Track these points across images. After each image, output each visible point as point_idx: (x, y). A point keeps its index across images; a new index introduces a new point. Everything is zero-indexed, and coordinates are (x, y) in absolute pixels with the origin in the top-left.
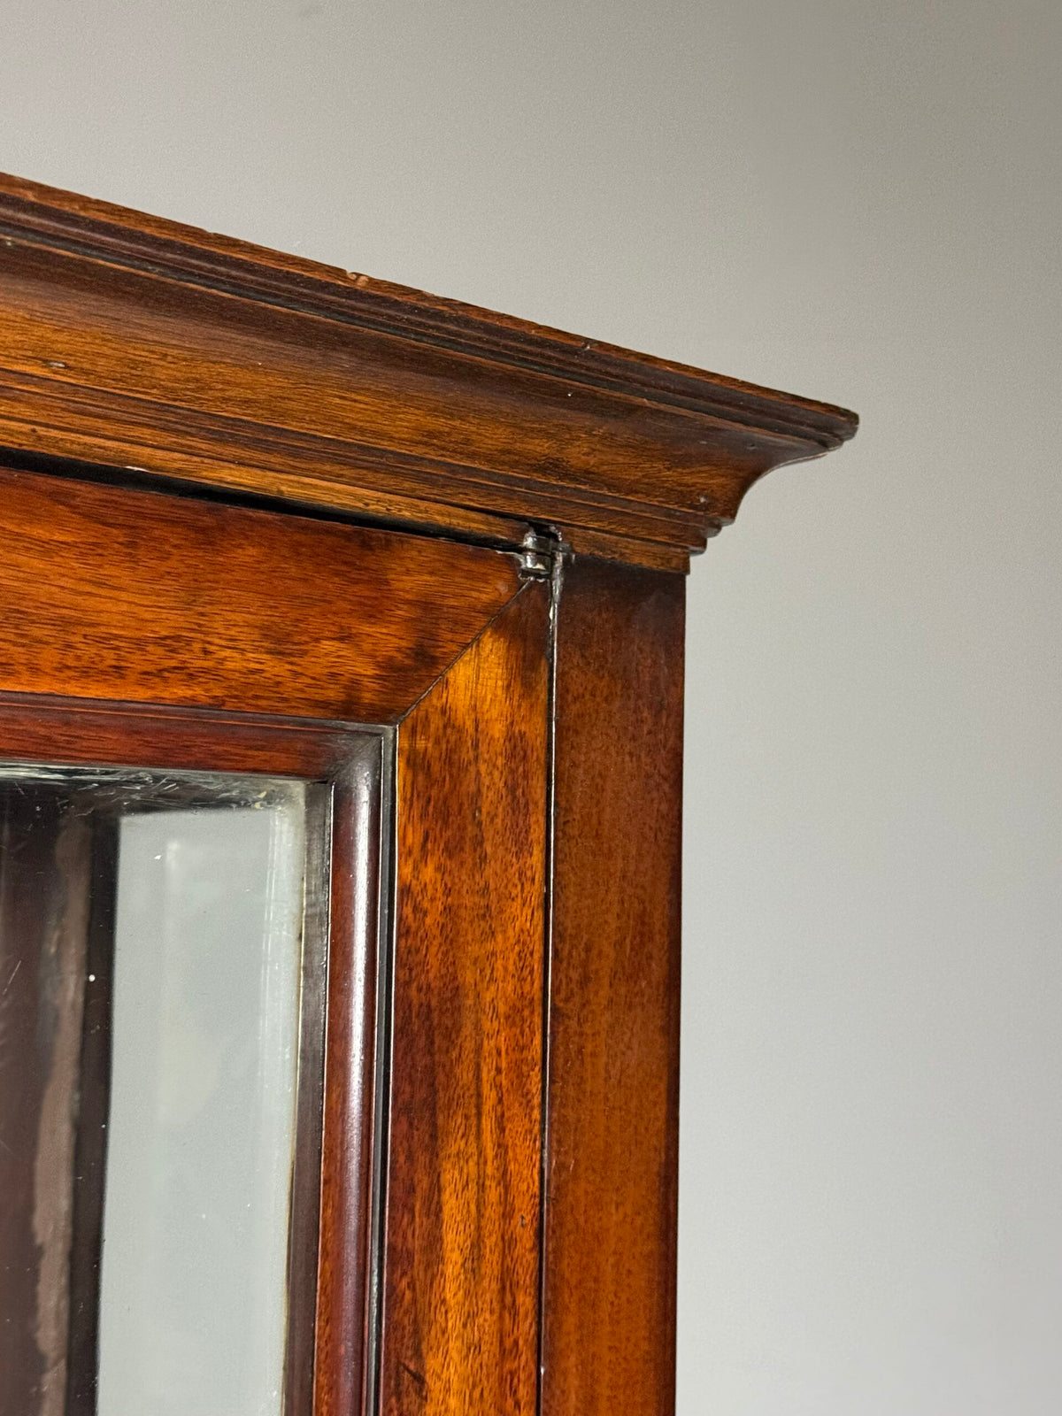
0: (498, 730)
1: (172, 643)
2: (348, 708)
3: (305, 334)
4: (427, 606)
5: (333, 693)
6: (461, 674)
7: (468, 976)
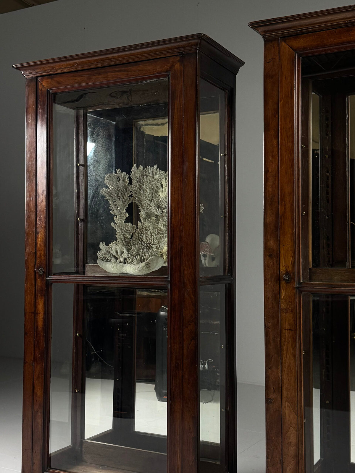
0: (179, 69)
4: (173, 62)
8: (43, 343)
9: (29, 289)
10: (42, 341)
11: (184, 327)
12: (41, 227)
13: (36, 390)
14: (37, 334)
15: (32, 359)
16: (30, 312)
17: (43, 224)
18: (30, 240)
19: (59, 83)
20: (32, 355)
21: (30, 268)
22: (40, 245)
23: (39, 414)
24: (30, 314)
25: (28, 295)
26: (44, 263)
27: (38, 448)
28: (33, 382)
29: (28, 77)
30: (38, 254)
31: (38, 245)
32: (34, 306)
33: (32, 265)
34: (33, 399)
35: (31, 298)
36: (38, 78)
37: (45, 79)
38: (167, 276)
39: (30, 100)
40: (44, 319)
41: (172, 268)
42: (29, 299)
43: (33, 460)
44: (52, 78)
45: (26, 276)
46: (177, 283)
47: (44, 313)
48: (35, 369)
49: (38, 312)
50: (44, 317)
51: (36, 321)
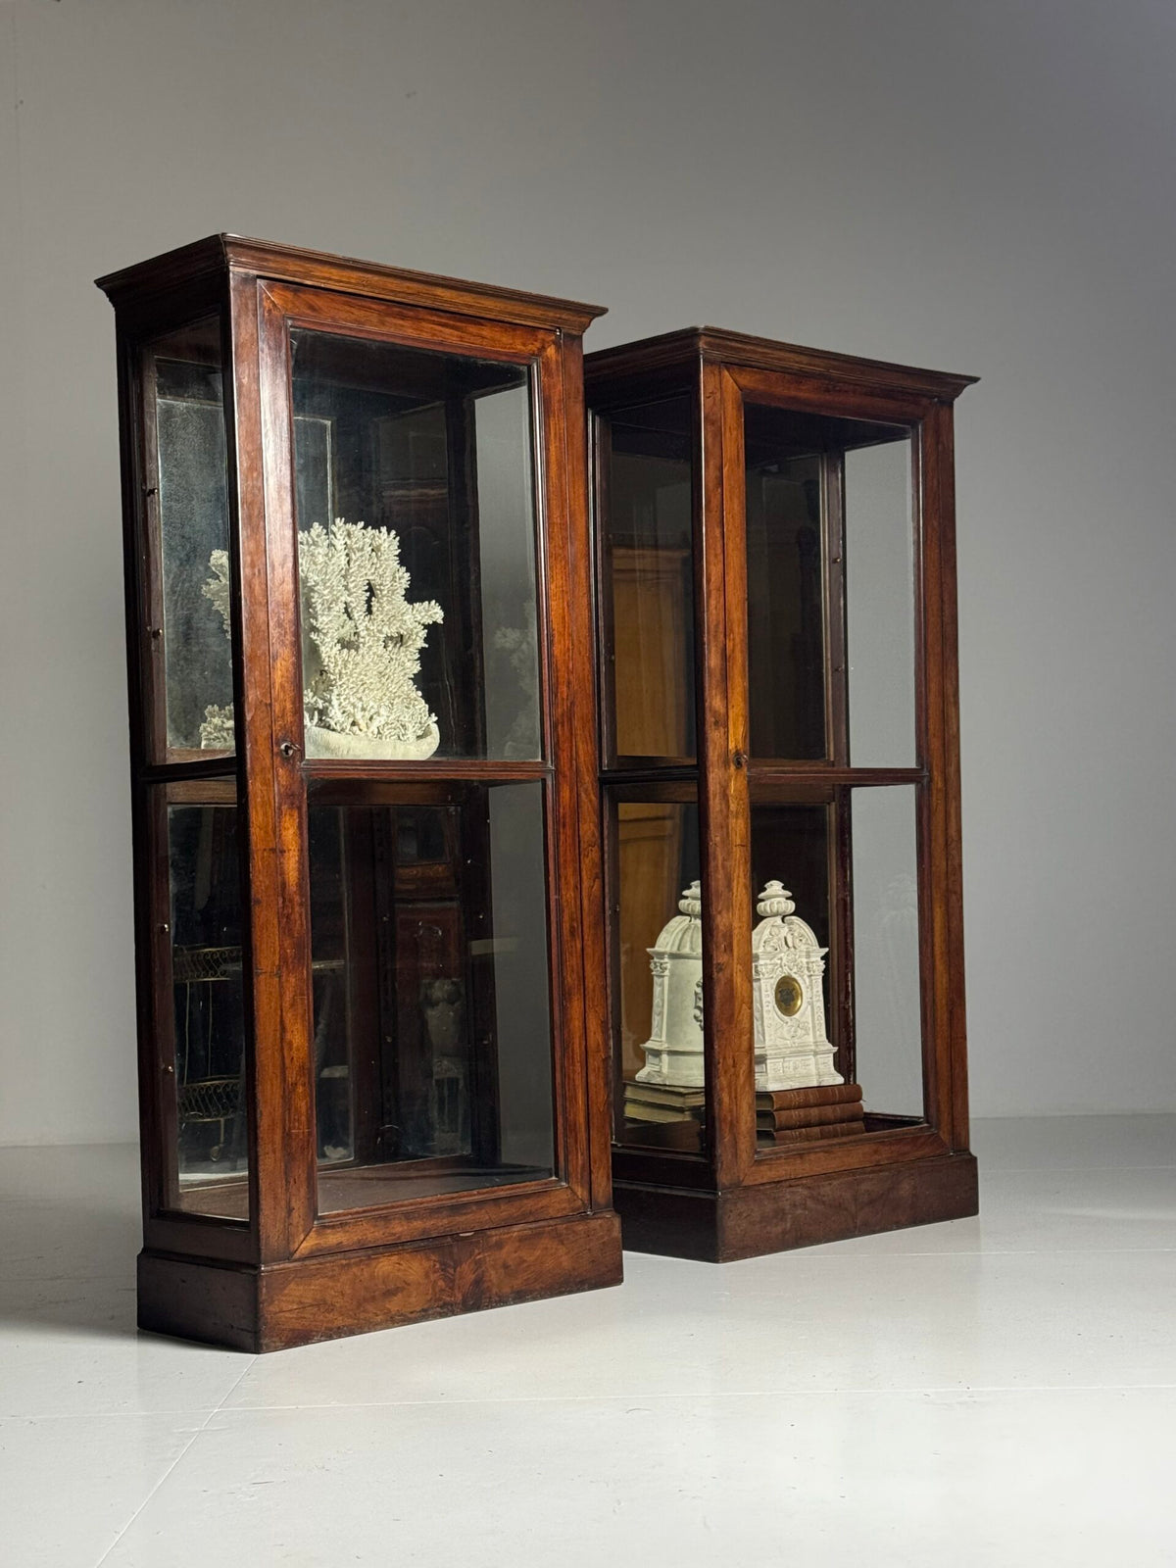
0: (554, 359)
1: (511, 344)
2: (533, 354)
3: (526, 302)
4: (543, 340)
5: (531, 352)
6: (549, 350)
7: (552, 395)
8: (301, 921)
9: (259, 792)
10: (297, 917)
11: (582, 857)
12: (283, 643)
13: (288, 1036)
14: (283, 902)
15: (277, 963)
16: (265, 850)
17: (288, 637)
18: (257, 673)
20: (275, 950)
21: (259, 743)
22: (282, 686)
23: (300, 1089)
24: (265, 854)
25: (259, 808)
26: (293, 729)
27: (300, 1172)
28: (282, 1016)
29: (237, 269)
30: (277, 708)
31: (277, 686)
32: (274, 833)
33: (266, 733)
34: (283, 1058)
35: (265, 814)
36: (258, 281)
37: (279, 289)
38: (540, 760)
39: (244, 328)
40: (300, 862)
41: (557, 744)
42: (261, 819)
43: (289, 1203)
44: (295, 291)
45: (251, 762)
46: (568, 773)
47: (301, 850)
48: (285, 984)
49: (285, 848)
50: (300, 859)
51: (281, 872)
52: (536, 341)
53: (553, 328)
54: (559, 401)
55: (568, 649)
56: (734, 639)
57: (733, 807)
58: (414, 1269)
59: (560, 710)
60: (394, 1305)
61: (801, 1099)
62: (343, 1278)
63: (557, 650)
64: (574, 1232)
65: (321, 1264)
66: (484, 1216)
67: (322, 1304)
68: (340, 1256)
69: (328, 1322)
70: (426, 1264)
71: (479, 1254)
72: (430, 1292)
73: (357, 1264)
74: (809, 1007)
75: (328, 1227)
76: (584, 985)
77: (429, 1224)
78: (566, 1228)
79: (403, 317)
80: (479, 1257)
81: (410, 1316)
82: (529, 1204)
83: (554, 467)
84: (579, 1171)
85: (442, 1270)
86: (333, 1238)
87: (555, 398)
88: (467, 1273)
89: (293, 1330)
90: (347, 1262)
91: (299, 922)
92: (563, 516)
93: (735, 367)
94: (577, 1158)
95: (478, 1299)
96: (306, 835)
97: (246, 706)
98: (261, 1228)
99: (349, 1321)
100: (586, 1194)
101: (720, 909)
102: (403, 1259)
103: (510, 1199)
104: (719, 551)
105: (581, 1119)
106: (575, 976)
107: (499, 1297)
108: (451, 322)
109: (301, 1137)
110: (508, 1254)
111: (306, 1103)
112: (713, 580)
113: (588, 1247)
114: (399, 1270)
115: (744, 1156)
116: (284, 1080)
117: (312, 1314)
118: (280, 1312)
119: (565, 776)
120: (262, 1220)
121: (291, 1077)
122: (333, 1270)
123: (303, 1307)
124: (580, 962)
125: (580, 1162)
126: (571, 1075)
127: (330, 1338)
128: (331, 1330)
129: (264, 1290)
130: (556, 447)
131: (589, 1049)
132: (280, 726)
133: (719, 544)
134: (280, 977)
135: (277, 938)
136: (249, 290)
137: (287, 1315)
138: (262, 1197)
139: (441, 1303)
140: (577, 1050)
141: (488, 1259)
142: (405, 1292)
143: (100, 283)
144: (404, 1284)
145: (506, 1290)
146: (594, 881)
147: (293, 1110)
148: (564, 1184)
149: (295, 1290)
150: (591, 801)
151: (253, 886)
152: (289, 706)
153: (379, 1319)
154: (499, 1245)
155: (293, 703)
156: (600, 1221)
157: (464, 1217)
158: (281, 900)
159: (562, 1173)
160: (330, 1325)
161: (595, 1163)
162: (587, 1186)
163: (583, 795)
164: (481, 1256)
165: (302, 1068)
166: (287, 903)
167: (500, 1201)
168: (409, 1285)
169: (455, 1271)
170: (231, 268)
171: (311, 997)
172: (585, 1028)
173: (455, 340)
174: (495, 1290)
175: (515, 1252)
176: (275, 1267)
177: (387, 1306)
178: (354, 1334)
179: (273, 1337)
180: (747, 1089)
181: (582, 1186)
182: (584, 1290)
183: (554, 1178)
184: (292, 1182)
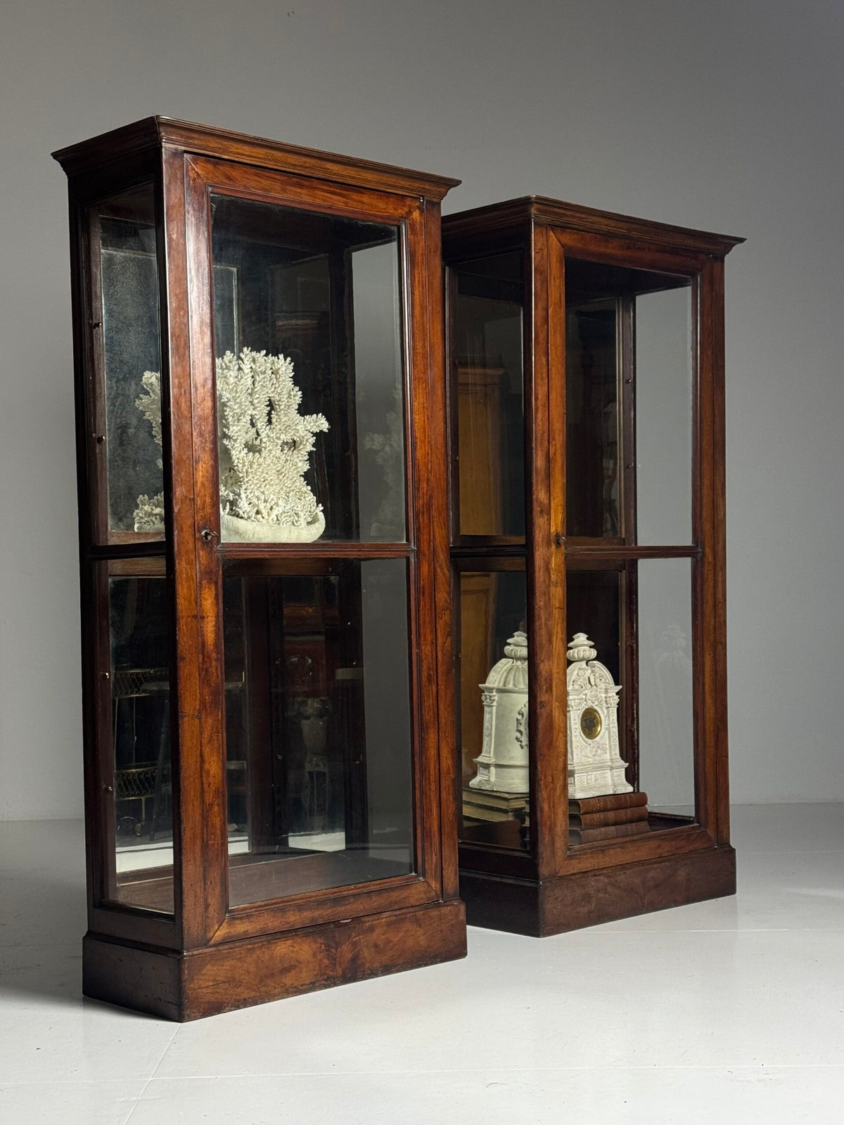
0: (418, 221)
1: (385, 209)
2: (402, 217)
3: (398, 175)
4: (410, 205)
5: (401, 215)
6: (414, 214)
7: (417, 250)
8: (217, 674)
9: (184, 570)
10: (214, 670)
11: (437, 619)
12: (204, 449)
13: (207, 766)
14: (203, 658)
15: (198, 707)
16: (188, 616)
17: (208, 445)
18: (183, 474)
19: (229, 178)
20: (196, 698)
21: (185, 529)
22: (203, 484)
23: (216, 809)
24: (189, 620)
25: (184, 583)
26: (212, 519)
27: (215, 875)
28: (201, 750)
29: (168, 145)
30: (199, 502)
31: (199, 484)
32: (196, 602)
33: (190, 522)
34: (202, 783)
35: (189, 588)
36: (185, 155)
37: (202, 162)
38: (405, 542)
39: (172, 194)
40: (217, 626)
41: (419, 529)
42: (185, 591)
43: (206, 900)
44: (215, 164)
45: (178, 544)
46: (427, 552)
47: (217, 616)
48: (204, 725)
49: (205, 615)
50: (216, 623)
51: (200, 633)
52: (404, 206)
53: (418, 196)
54: (422, 255)
55: (428, 452)
56: (555, 445)
57: (553, 577)
58: (304, 950)
59: (421, 502)
60: (288, 980)
61: (601, 804)
62: (249, 959)
63: (419, 455)
64: (429, 917)
65: (231, 948)
66: (359, 907)
67: (232, 981)
68: (247, 942)
69: (236, 995)
70: (314, 946)
71: (355, 937)
72: (317, 968)
73: (260, 948)
74: (607, 732)
75: (237, 919)
76: (438, 721)
77: (316, 913)
78: (423, 914)
79: (301, 186)
80: (355, 939)
81: (301, 988)
82: (395, 895)
83: (417, 309)
84: (433, 867)
85: (327, 950)
86: (241, 928)
87: (419, 252)
88: (346, 952)
89: (208, 1003)
90: (252, 946)
91: (215, 674)
92: (424, 347)
93: (558, 228)
94: (432, 858)
95: (354, 973)
96: (221, 605)
97: (174, 501)
98: (183, 921)
99: (253, 994)
100: (438, 886)
101: (543, 658)
102: (295, 943)
103: (379, 892)
104: (545, 375)
105: (435, 828)
106: (431, 714)
107: (371, 970)
108: (338, 191)
109: (216, 846)
110: (377, 936)
111: (221, 820)
112: (540, 397)
113: (440, 929)
114: (293, 952)
115: (560, 853)
116: (203, 801)
117: (224, 989)
118: (199, 988)
119: (425, 555)
120: (185, 915)
121: (209, 798)
122: (241, 953)
123: (217, 984)
124: (435, 702)
125: (434, 861)
126: (428, 793)
127: (238, 1007)
128: (239, 1001)
129: (186, 972)
130: (419, 292)
131: (441, 772)
132: (201, 516)
133: (545, 370)
134: (200, 719)
135: (198, 688)
136: (177, 163)
137: (205, 990)
138: (185, 896)
139: (325, 977)
140: (432, 772)
141: (362, 941)
142: (297, 969)
143: (56, 155)
144: (297, 963)
145: (377, 965)
146: (446, 638)
147: (210, 826)
148: (421, 878)
149: (210, 971)
150: (444, 574)
151: (179, 646)
152: (208, 500)
153: (277, 991)
154: (371, 929)
155: (212, 498)
156: (449, 908)
157: (344, 908)
158: (201, 656)
159: (420, 870)
160: (237, 998)
161: (446, 861)
162: (439, 879)
163: (439, 570)
164: (357, 938)
165: (217, 791)
166: (206, 659)
167: (373, 894)
168: (301, 963)
169: (336, 951)
170: (163, 143)
171: (224, 735)
172: (439, 755)
173: (341, 205)
174: (367, 965)
175: (384, 934)
176: (195, 953)
177: (284, 981)
178: (257, 1004)
179: (192, 1008)
180: (562, 800)
181: (436, 881)
182: (436, 963)
183: (413, 874)
184: (209, 883)
